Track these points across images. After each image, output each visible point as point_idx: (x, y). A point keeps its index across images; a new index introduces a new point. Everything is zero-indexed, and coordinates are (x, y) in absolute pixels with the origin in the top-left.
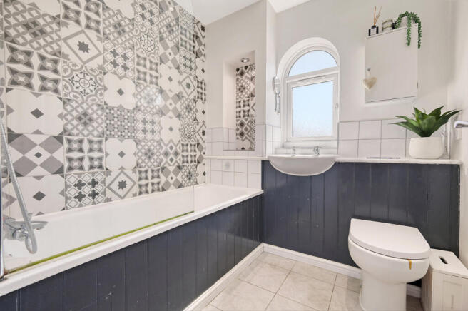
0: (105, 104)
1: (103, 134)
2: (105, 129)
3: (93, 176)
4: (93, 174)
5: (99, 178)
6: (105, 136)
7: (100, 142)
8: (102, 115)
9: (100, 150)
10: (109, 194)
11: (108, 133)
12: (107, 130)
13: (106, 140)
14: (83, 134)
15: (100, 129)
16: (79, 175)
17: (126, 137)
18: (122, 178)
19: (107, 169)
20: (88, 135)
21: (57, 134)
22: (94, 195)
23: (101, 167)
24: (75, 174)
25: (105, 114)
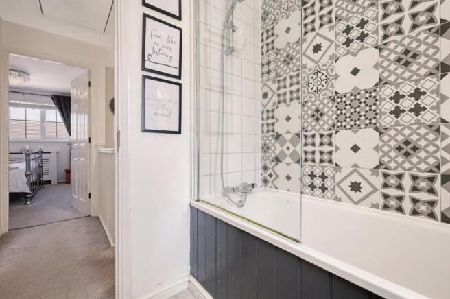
0: (337, 93)
1: (334, 126)
2: (336, 121)
3: (323, 169)
4: (323, 167)
5: (328, 172)
6: (336, 128)
7: (330, 136)
8: (332, 106)
9: (330, 144)
10: (339, 193)
11: (339, 124)
12: (338, 121)
13: (337, 132)
14: (315, 130)
15: (330, 122)
16: (312, 167)
17: (363, 126)
18: (355, 178)
19: (337, 165)
20: (319, 130)
21: (298, 132)
22: (323, 188)
23: (330, 161)
24: (309, 165)
25: (336, 104)
